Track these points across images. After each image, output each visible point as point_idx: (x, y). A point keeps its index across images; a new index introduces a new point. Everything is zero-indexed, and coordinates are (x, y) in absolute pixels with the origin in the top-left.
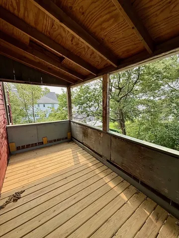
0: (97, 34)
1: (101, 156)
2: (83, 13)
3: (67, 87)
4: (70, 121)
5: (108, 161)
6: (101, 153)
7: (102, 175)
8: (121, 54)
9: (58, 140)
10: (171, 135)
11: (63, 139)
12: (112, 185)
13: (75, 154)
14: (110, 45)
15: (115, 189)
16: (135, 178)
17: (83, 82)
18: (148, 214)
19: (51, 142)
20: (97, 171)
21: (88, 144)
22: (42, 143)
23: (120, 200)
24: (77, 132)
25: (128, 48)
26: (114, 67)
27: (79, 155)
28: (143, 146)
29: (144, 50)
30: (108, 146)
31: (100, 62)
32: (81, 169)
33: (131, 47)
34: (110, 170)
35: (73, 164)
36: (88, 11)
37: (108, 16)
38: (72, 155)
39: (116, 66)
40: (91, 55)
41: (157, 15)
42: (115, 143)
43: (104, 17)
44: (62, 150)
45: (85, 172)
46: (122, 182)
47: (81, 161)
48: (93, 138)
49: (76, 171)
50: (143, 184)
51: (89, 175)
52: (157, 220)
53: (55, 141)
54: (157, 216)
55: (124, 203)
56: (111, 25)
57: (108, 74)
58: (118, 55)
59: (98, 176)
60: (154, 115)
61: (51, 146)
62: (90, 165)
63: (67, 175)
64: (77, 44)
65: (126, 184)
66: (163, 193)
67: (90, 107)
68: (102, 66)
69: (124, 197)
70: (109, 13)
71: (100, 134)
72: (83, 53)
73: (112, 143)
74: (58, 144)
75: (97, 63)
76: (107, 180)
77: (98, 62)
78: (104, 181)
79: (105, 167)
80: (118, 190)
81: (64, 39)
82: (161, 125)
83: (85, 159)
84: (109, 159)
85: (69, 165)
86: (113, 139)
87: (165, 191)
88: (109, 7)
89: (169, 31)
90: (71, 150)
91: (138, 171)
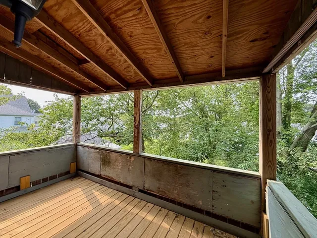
0: (138, 54)
1: (130, 187)
2: (131, 36)
3: (75, 95)
4: (76, 145)
5: (140, 191)
6: (130, 184)
7: (136, 211)
8: (156, 75)
9: (52, 178)
10: (190, 154)
11: (61, 175)
12: (150, 218)
13: (90, 193)
14: (148, 66)
15: (155, 221)
16: (173, 201)
17: (106, 92)
18: (190, 232)
19: (36, 183)
20: (129, 208)
21: (111, 175)
22: (18, 188)
23: (162, 230)
24: (90, 161)
25: (163, 72)
26: (149, 85)
27: (96, 193)
28: (179, 164)
29: (177, 77)
30: (141, 171)
31: (133, 76)
32: (106, 210)
33: (166, 72)
34: (143, 203)
35: (91, 208)
36: (136, 37)
37: (153, 47)
38: (84, 196)
39: (150, 85)
40: (125, 68)
41: (187, 59)
42: (149, 166)
43: (149, 46)
44: (63, 193)
45: (113, 213)
46: (160, 210)
47: (101, 201)
48: (119, 164)
49: (99, 216)
50: (180, 204)
51: (120, 216)
52: (198, 234)
53: (45, 180)
54: (197, 231)
55: (167, 231)
56: (153, 53)
57: (141, 90)
58: (153, 76)
59: (132, 213)
60: (175, 134)
61: (39, 189)
62: (117, 202)
63: (85, 226)
64: (113, 55)
65: (165, 211)
66: (198, 207)
67: (102, 123)
68: (133, 80)
69: (166, 225)
70: (155, 45)
71: (130, 158)
72: (117, 64)
73: (146, 167)
74: (52, 185)
75: (130, 76)
76: (143, 214)
77: (132, 76)
78: (141, 217)
79: (137, 200)
80: (157, 221)
81: (98, 46)
82: (181, 144)
83: (106, 197)
84: (142, 188)
85: (84, 212)
86: (147, 162)
87: (200, 203)
88: (155, 42)
89: (193, 70)
90: (80, 189)
91: (175, 192)
